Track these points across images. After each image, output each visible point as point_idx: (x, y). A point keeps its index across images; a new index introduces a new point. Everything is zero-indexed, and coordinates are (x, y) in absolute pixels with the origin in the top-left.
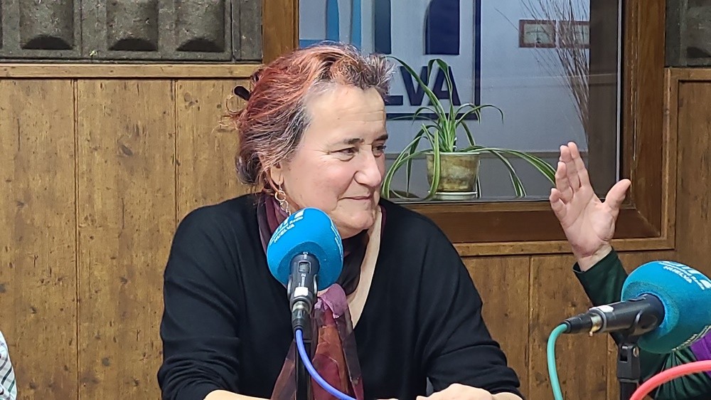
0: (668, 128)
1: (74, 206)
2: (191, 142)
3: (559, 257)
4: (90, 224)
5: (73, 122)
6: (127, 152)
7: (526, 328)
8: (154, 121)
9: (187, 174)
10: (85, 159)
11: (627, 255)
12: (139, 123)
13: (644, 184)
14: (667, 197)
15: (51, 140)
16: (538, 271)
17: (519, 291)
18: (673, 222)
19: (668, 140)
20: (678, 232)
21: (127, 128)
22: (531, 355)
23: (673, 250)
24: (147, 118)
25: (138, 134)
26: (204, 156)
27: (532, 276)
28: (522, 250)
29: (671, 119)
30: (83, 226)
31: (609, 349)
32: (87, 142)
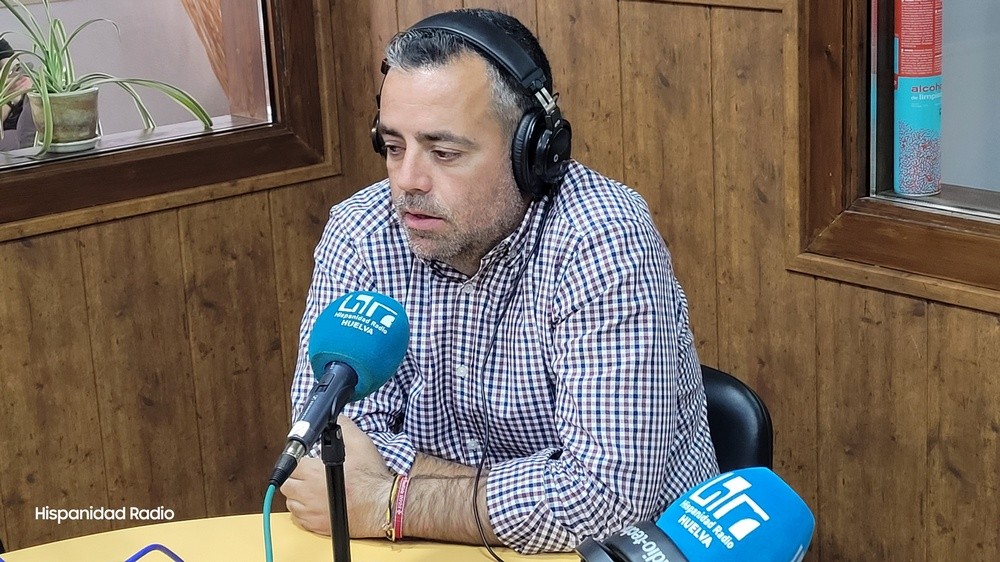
0: (321, 33)
3: (211, 204)
7: (181, 294)
11: (289, 189)
13: (299, 103)
14: (328, 114)
16: (188, 226)
17: (168, 252)
18: (337, 143)
19: (322, 48)
20: (344, 152)
22: (190, 325)
23: (339, 175)
27: (182, 232)
28: (168, 204)
29: (323, 23)
31: (280, 301)
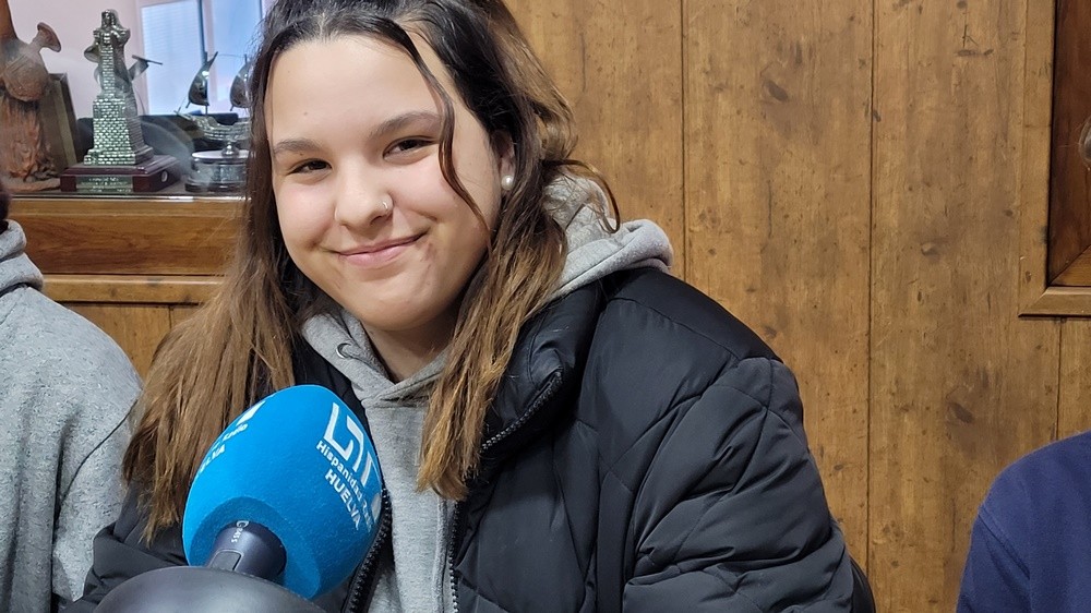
1: (681, 194)
2: (904, 74)
4: (710, 227)
5: (678, 38)
6: (779, 94)
8: (831, 34)
9: (893, 138)
10: (700, 108)
12: (803, 40)
15: (640, 72)
21: (779, 49)
24: (818, 30)
25: (799, 61)
26: (927, 104)
30: (697, 229)
32: (703, 75)
